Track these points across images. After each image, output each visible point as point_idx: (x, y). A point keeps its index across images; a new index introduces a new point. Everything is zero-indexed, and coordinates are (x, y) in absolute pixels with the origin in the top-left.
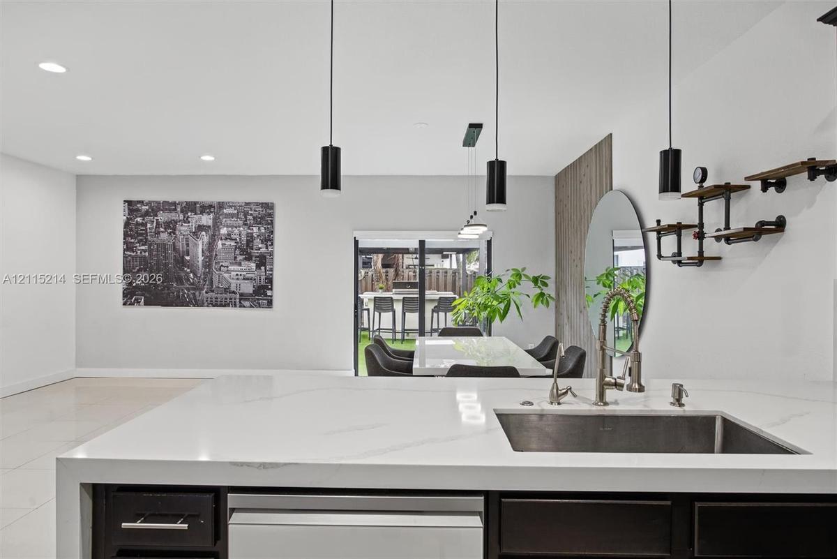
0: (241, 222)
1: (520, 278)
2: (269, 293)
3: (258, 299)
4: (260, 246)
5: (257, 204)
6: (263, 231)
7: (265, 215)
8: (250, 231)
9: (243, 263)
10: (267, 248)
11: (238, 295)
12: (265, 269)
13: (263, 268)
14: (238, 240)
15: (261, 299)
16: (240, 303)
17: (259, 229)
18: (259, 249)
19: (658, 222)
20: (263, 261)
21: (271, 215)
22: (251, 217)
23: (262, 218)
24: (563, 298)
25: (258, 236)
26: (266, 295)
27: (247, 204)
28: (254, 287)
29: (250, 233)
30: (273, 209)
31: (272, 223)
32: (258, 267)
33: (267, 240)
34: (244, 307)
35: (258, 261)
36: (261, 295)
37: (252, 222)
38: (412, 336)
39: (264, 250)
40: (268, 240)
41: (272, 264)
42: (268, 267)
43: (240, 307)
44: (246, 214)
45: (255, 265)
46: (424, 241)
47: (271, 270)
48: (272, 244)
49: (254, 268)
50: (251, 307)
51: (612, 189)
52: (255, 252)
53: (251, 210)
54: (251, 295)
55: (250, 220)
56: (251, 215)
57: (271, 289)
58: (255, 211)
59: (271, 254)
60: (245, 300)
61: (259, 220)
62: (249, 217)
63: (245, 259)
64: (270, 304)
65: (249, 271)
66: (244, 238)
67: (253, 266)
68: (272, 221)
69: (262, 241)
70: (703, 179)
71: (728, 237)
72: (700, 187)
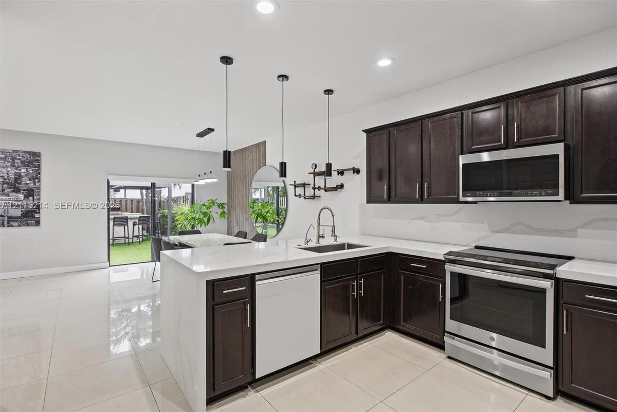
0: (9, 165)
1: (214, 204)
2: (37, 216)
3: (26, 220)
4: (28, 182)
5: (25, 152)
6: (31, 172)
7: (33, 160)
8: (18, 171)
9: (10, 194)
10: (35, 184)
11: (6, 218)
12: (33, 198)
13: (31, 198)
14: (6, 177)
15: (30, 220)
16: (8, 223)
17: (27, 170)
18: (27, 184)
19: (295, 182)
20: (30, 193)
21: (38, 161)
22: (19, 161)
23: (30, 162)
24: (233, 213)
25: (26, 175)
26: (35, 217)
27: (14, 151)
28: (22, 211)
29: (18, 173)
30: (40, 157)
31: (39, 166)
32: (26, 197)
33: (34, 179)
34: (12, 226)
35: (26, 193)
36: (30, 217)
37: (20, 165)
38: (117, 242)
39: (31, 185)
40: (36, 178)
41: (39, 195)
42: (35, 198)
43: (9, 226)
44: (13, 159)
45: (23, 196)
46: (155, 183)
47: (39, 199)
48: (39, 181)
49: (23, 198)
50: (20, 226)
51: (266, 165)
52: (22, 187)
53: (19, 156)
54: (19, 217)
55: (17, 163)
56: (19, 159)
57: (39, 213)
58: (23, 157)
59: (39, 188)
60: (14, 221)
61: (26, 164)
62: (16, 161)
63: (14, 191)
64: (38, 223)
65: (18, 200)
66: (12, 176)
67: (21, 196)
68: (39, 165)
69: (30, 178)
70: (316, 168)
71: (326, 190)
72: (314, 171)
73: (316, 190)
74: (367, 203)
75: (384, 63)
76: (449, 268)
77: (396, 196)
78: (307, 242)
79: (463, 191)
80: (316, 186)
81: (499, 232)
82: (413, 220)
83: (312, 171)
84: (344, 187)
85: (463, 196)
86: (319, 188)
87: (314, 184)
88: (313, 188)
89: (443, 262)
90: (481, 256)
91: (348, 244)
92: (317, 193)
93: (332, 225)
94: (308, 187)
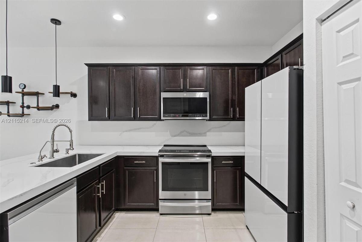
70: (24, 88)
71: (39, 108)
72: (23, 91)
73: (25, 109)
74: (89, 121)
75: (118, 17)
76: (161, 160)
77: (115, 116)
78: (42, 158)
79: (163, 113)
80: (25, 105)
81: (175, 136)
82: (124, 132)
83: (21, 90)
84: (59, 107)
85: (163, 117)
86: (28, 107)
87: (23, 103)
88: (21, 106)
89: (157, 158)
90: (177, 150)
91: (79, 155)
92: (26, 111)
93: (70, 139)
94: (13, 106)
